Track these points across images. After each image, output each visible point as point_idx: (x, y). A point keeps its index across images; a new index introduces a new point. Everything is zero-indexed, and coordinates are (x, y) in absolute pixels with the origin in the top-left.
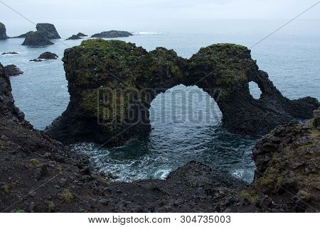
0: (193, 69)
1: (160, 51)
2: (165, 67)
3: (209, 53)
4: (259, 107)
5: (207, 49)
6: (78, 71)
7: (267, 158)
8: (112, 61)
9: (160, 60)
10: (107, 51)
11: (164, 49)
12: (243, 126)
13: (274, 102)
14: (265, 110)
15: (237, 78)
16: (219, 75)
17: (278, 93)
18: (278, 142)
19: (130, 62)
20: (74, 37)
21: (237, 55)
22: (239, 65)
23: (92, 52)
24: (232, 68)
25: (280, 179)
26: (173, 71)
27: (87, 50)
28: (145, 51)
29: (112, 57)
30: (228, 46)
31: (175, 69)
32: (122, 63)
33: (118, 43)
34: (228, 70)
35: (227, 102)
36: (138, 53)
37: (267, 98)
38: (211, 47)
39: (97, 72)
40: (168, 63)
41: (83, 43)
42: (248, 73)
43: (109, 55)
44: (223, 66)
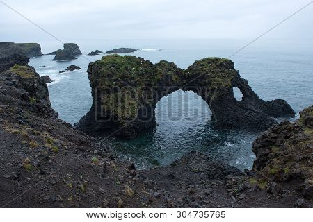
0: (190, 78)
1: (163, 64)
2: (167, 76)
3: (201, 65)
4: (242, 107)
5: (200, 61)
6: (100, 80)
7: (267, 151)
8: (126, 72)
9: (163, 71)
10: (122, 64)
11: (166, 62)
12: (230, 123)
13: (253, 103)
14: (246, 109)
15: (224, 84)
16: (210, 83)
17: (256, 95)
18: (276, 138)
19: (140, 72)
20: (93, 54)
21: (224, 67)
22: (225, 74)
23: (110, 65)
24: (219, 77)
25: (287, 170)
26: (174, 79)
27: (107, 64)
28: (151, 63)
29: (126, 69)
30: (217, 59)
31: (175, 77)
32: (134, 74)
33: (130, 57)
34: (217, 78)
35: (216, 104)
36: (146, 65)
37: (247, 100)
38: (203, 60)
39: (114, 80)
40: (169, 73)
41: (103, 58)
42: (232, 81)
43: (123, 67)
44: (214, 75)
